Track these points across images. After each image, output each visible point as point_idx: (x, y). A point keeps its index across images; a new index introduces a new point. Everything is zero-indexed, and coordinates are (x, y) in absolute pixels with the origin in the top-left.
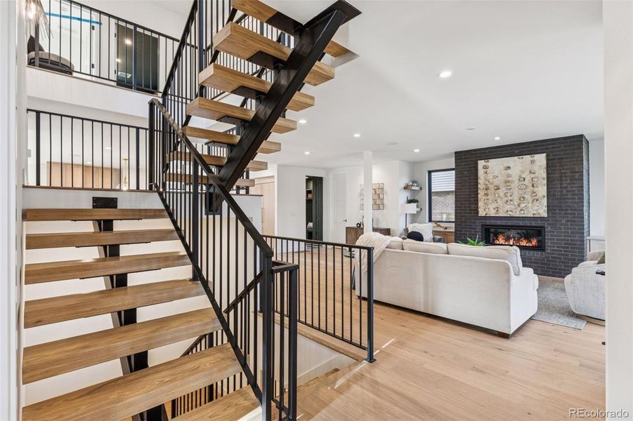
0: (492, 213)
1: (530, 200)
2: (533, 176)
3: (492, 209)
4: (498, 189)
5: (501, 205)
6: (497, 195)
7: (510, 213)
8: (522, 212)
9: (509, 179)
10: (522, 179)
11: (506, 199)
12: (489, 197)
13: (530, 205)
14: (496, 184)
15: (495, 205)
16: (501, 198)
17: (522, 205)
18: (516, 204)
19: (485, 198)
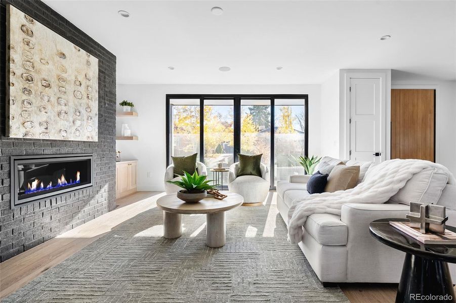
0: (37, 133)
1: (85, 118)
2: (88, 83)
3: (36, 124)
4: (49, 86)
5: (52, 117)
6: (46, 98)
7: (64, 134)
8: (78, 133)
9: (64, 75)
10: (78, 83)
11: (58, 108)
12: (32, 98)
13: (85, 123)
14: (44, 75)
15: (43, 117)
16: (53, 106)
17: (78, 123)
18: (71, 119)
19: (25, 97)
